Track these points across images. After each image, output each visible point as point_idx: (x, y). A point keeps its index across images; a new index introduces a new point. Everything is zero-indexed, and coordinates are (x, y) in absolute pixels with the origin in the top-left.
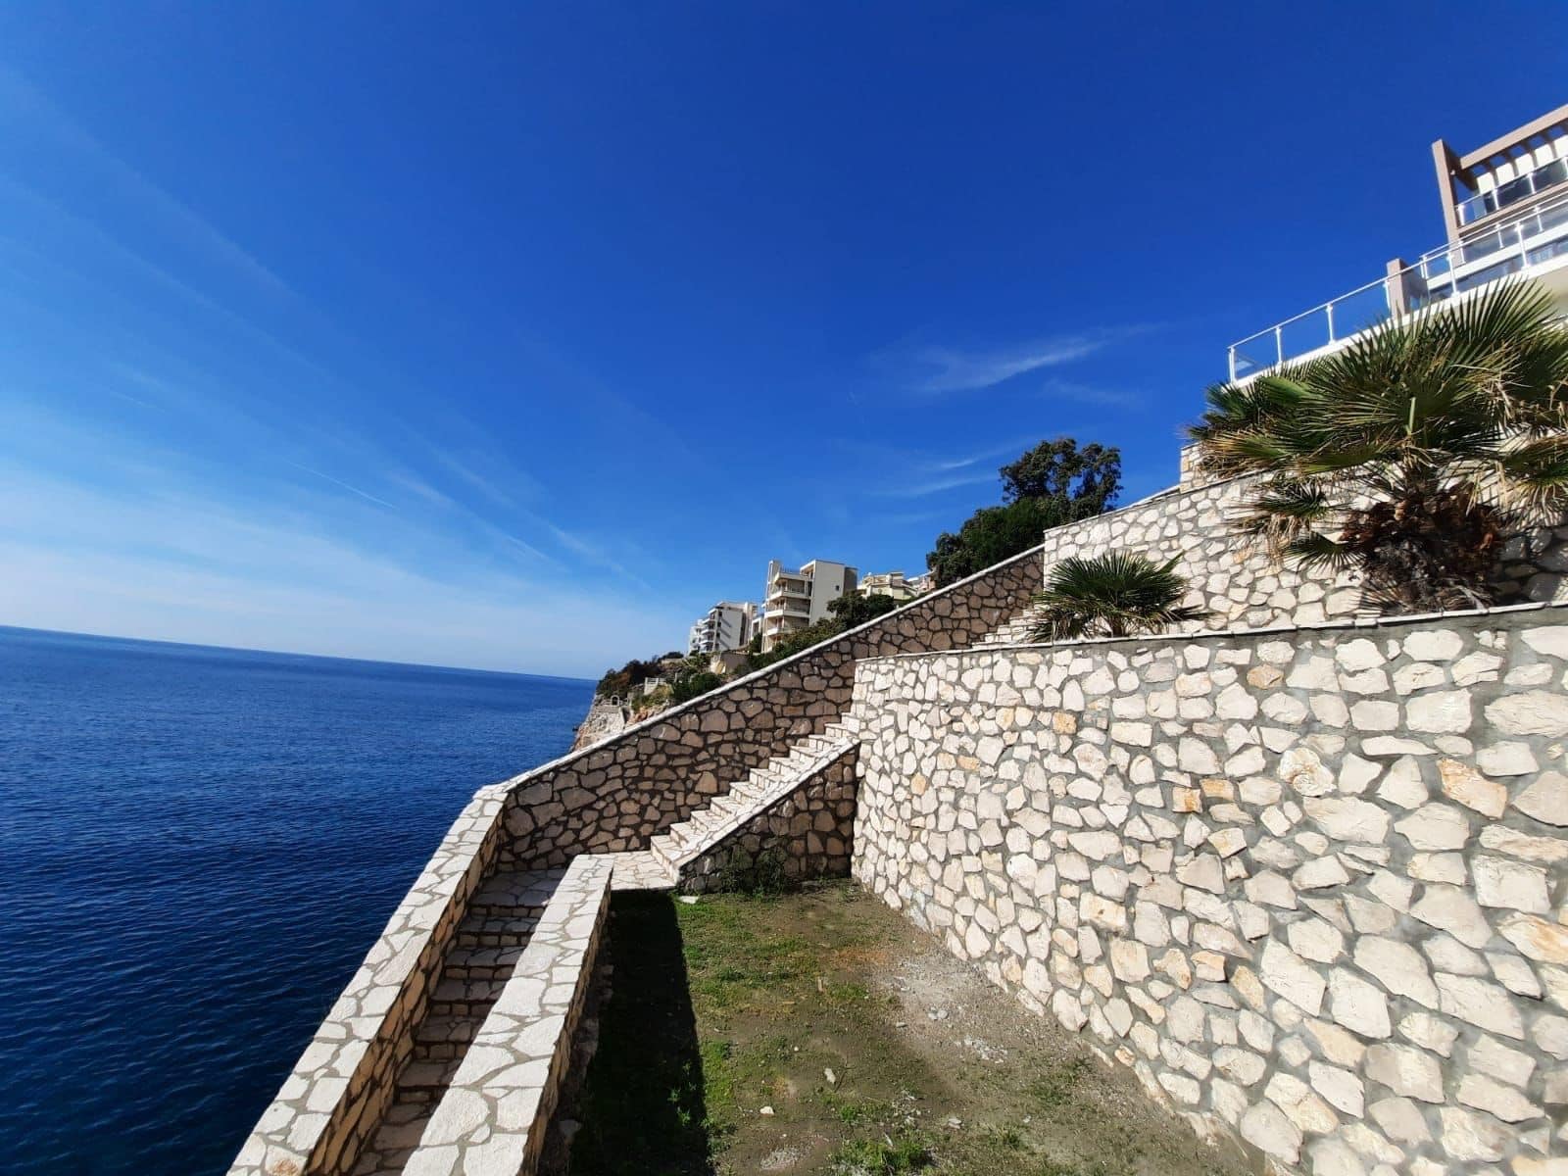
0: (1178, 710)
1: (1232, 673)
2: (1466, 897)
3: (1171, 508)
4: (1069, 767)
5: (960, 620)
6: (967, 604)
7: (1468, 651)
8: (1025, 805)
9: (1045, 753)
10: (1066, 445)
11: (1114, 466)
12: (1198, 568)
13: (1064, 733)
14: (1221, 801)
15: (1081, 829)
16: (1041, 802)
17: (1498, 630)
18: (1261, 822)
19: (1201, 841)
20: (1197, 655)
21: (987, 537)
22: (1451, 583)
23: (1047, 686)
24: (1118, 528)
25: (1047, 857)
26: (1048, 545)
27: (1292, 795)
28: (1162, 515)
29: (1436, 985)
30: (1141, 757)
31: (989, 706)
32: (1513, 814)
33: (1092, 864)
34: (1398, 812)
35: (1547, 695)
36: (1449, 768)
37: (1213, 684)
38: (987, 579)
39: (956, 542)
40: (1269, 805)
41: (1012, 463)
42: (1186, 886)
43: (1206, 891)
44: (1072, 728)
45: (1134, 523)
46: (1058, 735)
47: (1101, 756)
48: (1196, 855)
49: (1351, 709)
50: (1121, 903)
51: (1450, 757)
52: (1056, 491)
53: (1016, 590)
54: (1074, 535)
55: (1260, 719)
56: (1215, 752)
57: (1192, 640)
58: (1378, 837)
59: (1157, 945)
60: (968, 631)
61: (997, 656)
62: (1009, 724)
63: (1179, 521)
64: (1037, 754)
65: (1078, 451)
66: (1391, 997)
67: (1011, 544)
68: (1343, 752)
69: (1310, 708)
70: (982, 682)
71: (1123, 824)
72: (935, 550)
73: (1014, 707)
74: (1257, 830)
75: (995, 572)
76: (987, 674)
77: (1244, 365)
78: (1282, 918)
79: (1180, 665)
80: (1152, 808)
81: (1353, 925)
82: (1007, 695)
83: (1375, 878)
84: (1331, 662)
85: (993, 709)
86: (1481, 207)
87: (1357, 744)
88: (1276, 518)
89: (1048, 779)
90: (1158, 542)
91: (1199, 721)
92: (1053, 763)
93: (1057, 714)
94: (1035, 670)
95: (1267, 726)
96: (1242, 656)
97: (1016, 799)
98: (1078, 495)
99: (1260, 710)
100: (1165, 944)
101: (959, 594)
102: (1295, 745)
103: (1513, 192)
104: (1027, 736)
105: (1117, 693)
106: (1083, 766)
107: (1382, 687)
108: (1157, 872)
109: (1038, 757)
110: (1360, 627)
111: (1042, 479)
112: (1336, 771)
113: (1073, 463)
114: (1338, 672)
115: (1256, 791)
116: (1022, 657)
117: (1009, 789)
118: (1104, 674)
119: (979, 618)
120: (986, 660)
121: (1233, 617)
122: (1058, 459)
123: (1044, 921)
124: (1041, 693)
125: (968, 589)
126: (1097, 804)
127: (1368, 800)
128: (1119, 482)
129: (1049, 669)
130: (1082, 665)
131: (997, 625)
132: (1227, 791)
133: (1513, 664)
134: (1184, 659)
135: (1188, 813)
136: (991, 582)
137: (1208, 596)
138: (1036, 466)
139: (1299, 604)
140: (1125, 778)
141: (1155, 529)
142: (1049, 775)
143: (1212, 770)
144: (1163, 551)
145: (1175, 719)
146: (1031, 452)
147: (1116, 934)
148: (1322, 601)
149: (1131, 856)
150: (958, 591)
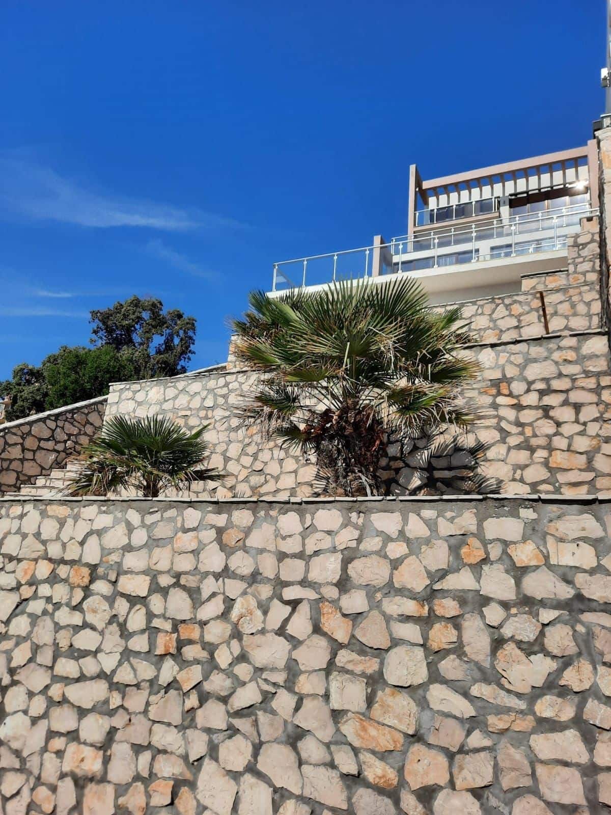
0: (172, 564)
1: (212, 534)
2: (324, 704)
3: (212, 384)
4: (77, 619)
5: (11, 461)
6: (22, 444)
7: (344, 525)
8: (30, 660)
9: (57, 606)
10: (154, 305)
11: (190, 333)
12: (223, 437)
13: (79, 586)
14: (190, 642)
15: (78, 680)
16: (45, 657)
17: (360, 512)
18: (214, 657)
19: (171, 679)
20: (192, 516)
21: (66, 375)
22: (357, 471)
23: (72, 538)
24: (171, 392)
25: (42, 712)
26: (112, 397)
27: (237, 634)
28: (204, 388)
29: (302, 775)
30: (138, 607)
31: (11, 558)
32: (354, 641)
33: (82, 712)
34: (295, 642)
35: (378, 558)
36: (326, 608)
37: (200, 542)
38: (48, 421)
39: (36, 375)
40: (221, 644)
41: (103, 309)
42: (154, 722)
43: (169, 724)
44: (86, 580)
45: (183, 390)
46: (72, 588)
47: (106, 606)
48: (166, 693)
49: (280, 564)
50: (100, 748)
51: (327, 601)
52: (141, 344)
53: (76, 435)
54: (135, 392)
55: (226, 573)
56: (192, 600)
57: (190, 504)
58: (281, 664)
59: (124, 783)
60: (17, 473)
61: (29, 507)
62: (28, 577)
63: (215, 395)
64: (50, 608)
65: (164, 312)
66: (276, 790)
67: (88, 386)
68: (271, 599)
69: (257, 564)
70: (9, 533)
71: (114, 672)
72: (11, 379)
73: (36, 560)
74: (211, 665)
75: (57, 416)
76: (16, 523)
77: (282, 280)
78: (216, 738)
79: (179, 525)
80: (139, 653)
81: (259, 735)
82: (32, 547)
83: (277, 694)
84: (274, 528)
85: (15, 562)
86: (427, 218)
87: (279, 592)
88: (267, 410)
89: (56, 632)
90: (199, 409)
91: (186, 573)
92: (64, 616)
93: (76, 567)
94: (62, 523)
95: (229, 578)
96: (221, 520)
97: (21, 655)
98: (159, 352)
99: (227, 564)
100: (130, 780)
101: (15, 434)
102: (244, 593)
103: (444, 214)
104: (45, 590)
105: (128, 548)
106: (90, 618)
107: (297, 549)
108: (134, 713)
109: (51, 611)
110: (293, 503)
111: (129, 330)
112: (265, 613)
113: (158, 322)
114: (276, 536)
115: (216, 632)
116: (53, 510)
117: (17, 644)
118: (121, 529)
119: (34, 460)
120: (17, 510)
121: (241, 478)
122: (146, 315)
123: (27, 780)
124: (64, 545)
125: (26, 429)
126: (95, 653)
127: (280, 635)
128: (192, 347)
129: (75, 522)
130: (103, 521)
131: (51, 468)
132: (195, 634)
133: (365, 536)
134: (183, 519)
135: (165, 655)
136: (52, 425)
137: (227, 459)
138: (125, 317)
139: (281, 473)
140: (123, 627)
141: (198, 399)
142: (58, 627)
143: (186, 615)
144: (201, 418)
145: (168, 572)
146: (123, 303)
147: (92, 779)
148: (295, 472)
149: (116, 700)
150: (14, 430)
